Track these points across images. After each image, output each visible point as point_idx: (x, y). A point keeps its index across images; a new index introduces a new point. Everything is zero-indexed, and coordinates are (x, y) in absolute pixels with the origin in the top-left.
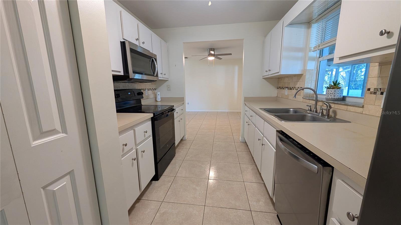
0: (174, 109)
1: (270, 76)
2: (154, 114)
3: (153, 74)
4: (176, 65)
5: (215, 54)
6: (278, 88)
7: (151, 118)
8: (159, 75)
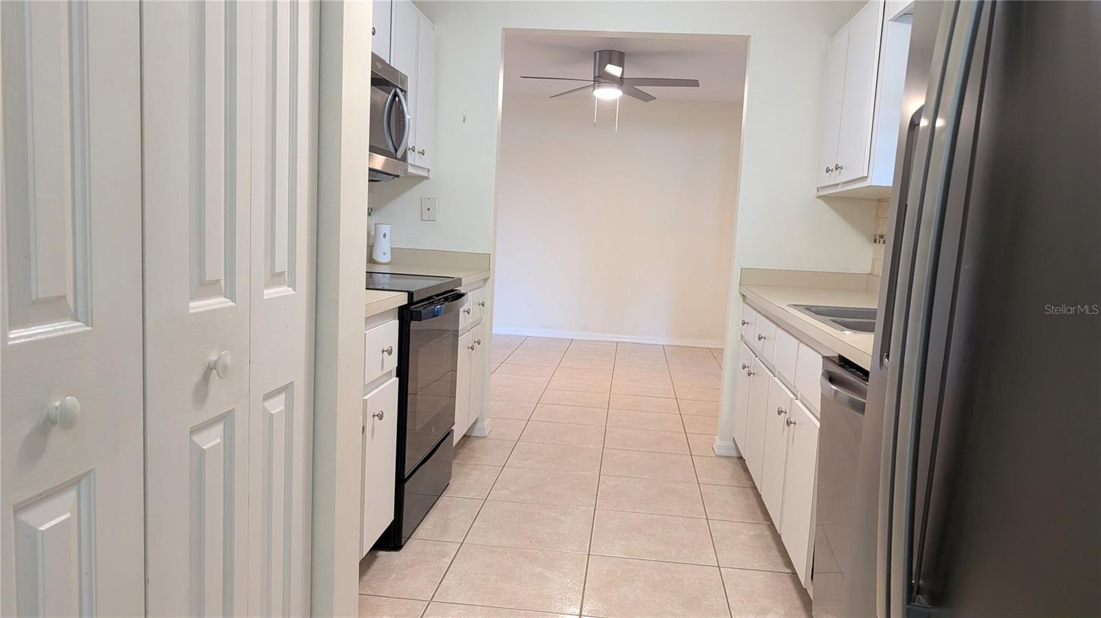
0: (462, 292)
1: (839, 189)
2: (411, 295)
3: (393, 150)
4: (464, 118)
5: (625, 77)
6: (875, 241)
7: (399, 307)
8: (411, 158)
